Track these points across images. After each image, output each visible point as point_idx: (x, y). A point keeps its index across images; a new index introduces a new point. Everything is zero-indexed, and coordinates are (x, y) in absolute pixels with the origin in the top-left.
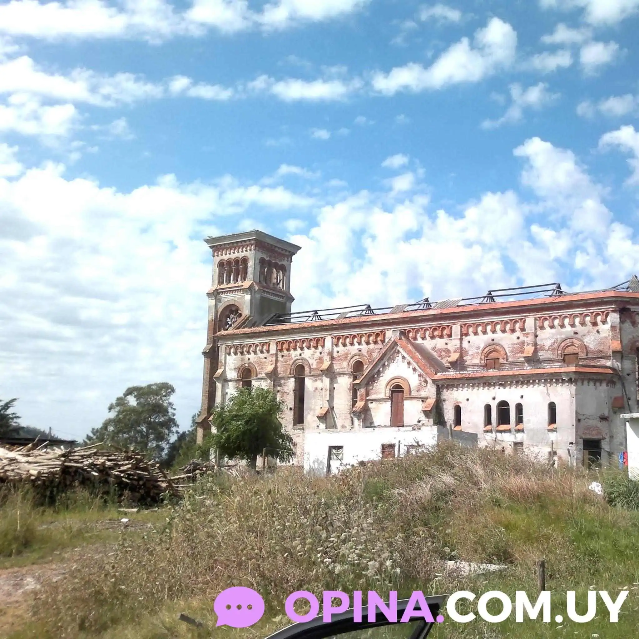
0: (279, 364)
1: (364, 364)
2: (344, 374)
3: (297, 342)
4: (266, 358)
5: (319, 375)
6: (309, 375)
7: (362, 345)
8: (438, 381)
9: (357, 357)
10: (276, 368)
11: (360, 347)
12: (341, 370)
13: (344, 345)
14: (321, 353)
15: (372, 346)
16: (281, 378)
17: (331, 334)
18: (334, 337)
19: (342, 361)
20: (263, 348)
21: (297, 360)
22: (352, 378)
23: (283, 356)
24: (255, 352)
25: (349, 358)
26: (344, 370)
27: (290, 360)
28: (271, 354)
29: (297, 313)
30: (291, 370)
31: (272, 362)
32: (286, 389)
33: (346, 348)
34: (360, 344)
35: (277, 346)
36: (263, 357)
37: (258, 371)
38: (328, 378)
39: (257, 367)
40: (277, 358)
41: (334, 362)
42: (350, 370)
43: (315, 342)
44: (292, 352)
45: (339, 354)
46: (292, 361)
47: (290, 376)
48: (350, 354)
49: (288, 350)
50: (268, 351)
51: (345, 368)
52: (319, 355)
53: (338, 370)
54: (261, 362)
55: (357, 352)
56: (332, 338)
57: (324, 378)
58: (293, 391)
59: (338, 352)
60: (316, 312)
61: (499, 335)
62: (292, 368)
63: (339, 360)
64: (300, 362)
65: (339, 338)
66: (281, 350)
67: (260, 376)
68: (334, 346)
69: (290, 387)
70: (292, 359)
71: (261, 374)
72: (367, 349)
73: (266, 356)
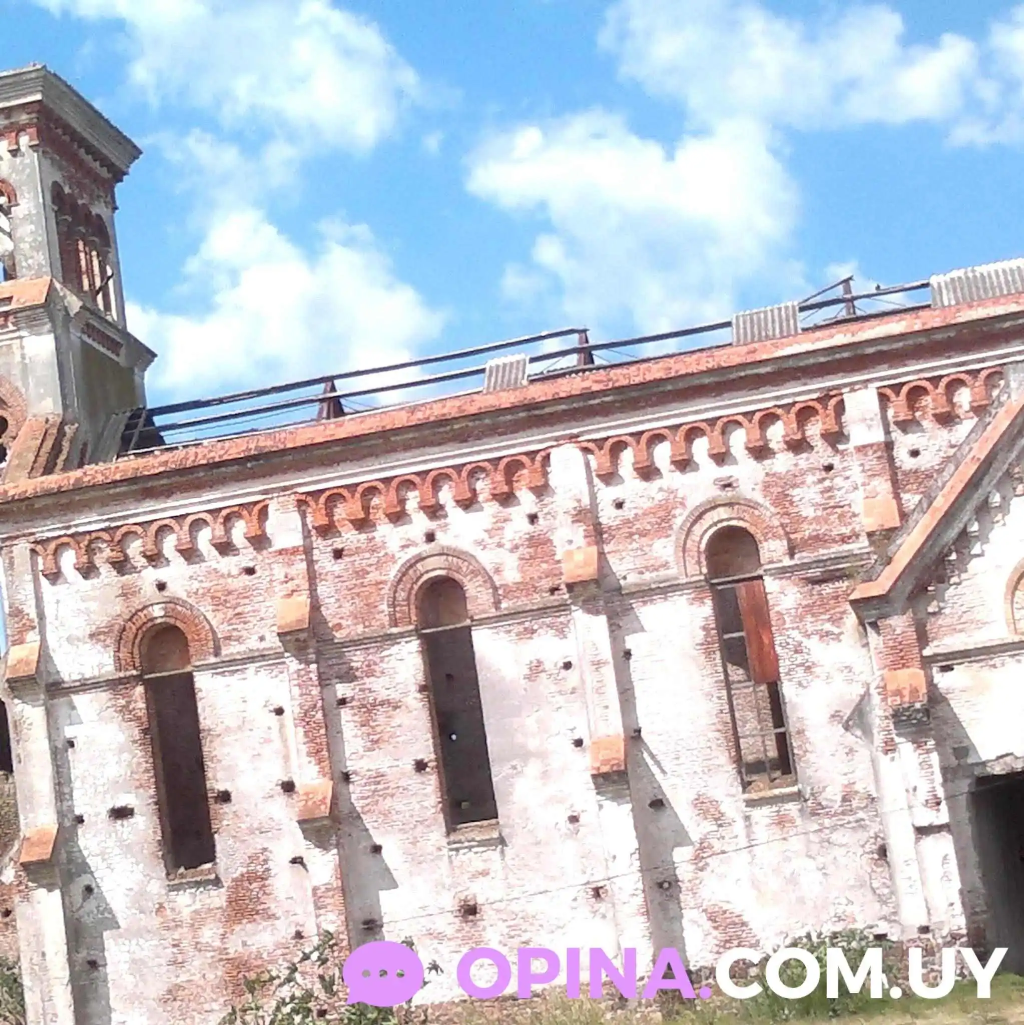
0: (323, 590)
1: (759, 537)
2: (666, 590)
3: (407, 484)
4: (250, 571)
5: (543, 611)
6: (493, 612)
7: (735, 462)
9: (722, 513)
10: (315, 606)
11: (725, 471)
12: (647, 576)
13: (648, 472)
14: (533, 518)
15: (783, 462)
16: (343, 645)
17: (577, 436)
18: (591, 445)
19: (644, 540)
20: (228, 531)
21: (420, 559)
22: (709, 603)
23: (338, 554)
24: (190, 554)
25: (678, 522)
26: (663, 573)
27: (379, 565)
28: (280, 552)
30: (393, 605)
31: (291, 585)
32: (379, 687)
33: (657, 483)
34: (721, 458)
35: (303, 516)
36: (235, 572)
37: (222, 630)
38: (597, 613)
39: (209, 616)
40: (311, 563)
41: (607, 549)
42: (697, 570)
43: (500, 477)
44: (385, 531)
45: (628, 512)
46: (393, 572)
47: (395, 630)
48: (683, 504)
49: (363, 524)
50: (259, 541)
51: (665, 565)
52: (528, 528)
53: (632, 578)
54: (230, 593)
55: (714, 492)
56: (586, 450)
57: (579, 616)
58: (422, 689)
59: (619, 505)
62: (402, 595)
63: (631, 535)
64: (435, 568)
65: (618, 447)
66: (327, 530)
67: (230, 650)
68: (596, 481)
69: (399, 678)
70: (393, 559)
71: (238, 639)
72: (761, 476)
73: (251, 564)
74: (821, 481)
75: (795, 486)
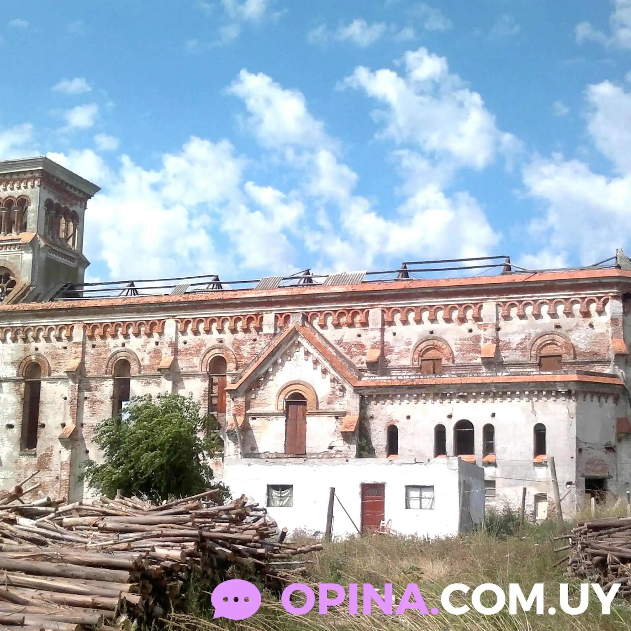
0: (86, 358)
1: (227, 361)
2: (194, 375)
3: (119, 325)
4: (65, 348)
5: (154, 376)
6: (138, 374)
7: (225, 333)
8: (362, 390)
9: (217, 351)
10: (82, 363)
11: (221, 336)
12: (190, 369)
13: (196, 333)
14: (157, 343)
15: (240, 335)
16: (89, 378)
17: (174, 317)
18: (179, 320)
19: (191, 357)
20: (60, 333)
21: (118, 352)
22: (207, 382)
23: (94, 346)
24: (47, 339)
25: (203, 352)
26: (195, 369)
27: (106, 352)
28: (75, 343)
29: (96, 284)
30: (107, 367)
31: (76, 355)
32: (98, 395)
33: (198, 337)
34: (221, 331)
35: (85, 331)
36: (60, 348)
37: (53, 367)
38: (169, 380)
39: (49, 362)
40: (84, 348)
41: (179, 358)
42: (205, 370)
43: (148, 327)
44: (110, 340)
45: (187, 346)
46: (109, 355)
47: (106, 376)
48: (205, 346)
49: (103, 337)
50: (70, 338)
51: (196, 367)
52: (155, 346)
53: (184, 370)
54: (57, 355)
55: (216, 343)
56: (177, 322)
57: (163, 379)
58: (111, 398)
59: (185, 343)
60: (132, 283)
61: (440, 326)
62: (110, 364)
63: (187, 354)
64: (122, 356)
65: (188, 322)
66: (92, 337)
67: (54, 375)
68: (179, 333)
69: (105, 393)
70: (110, 350)
71: (57, 371)
72: (232, 340)
73: (66, 346)
74: (252, 344)
75: (243, 345)
